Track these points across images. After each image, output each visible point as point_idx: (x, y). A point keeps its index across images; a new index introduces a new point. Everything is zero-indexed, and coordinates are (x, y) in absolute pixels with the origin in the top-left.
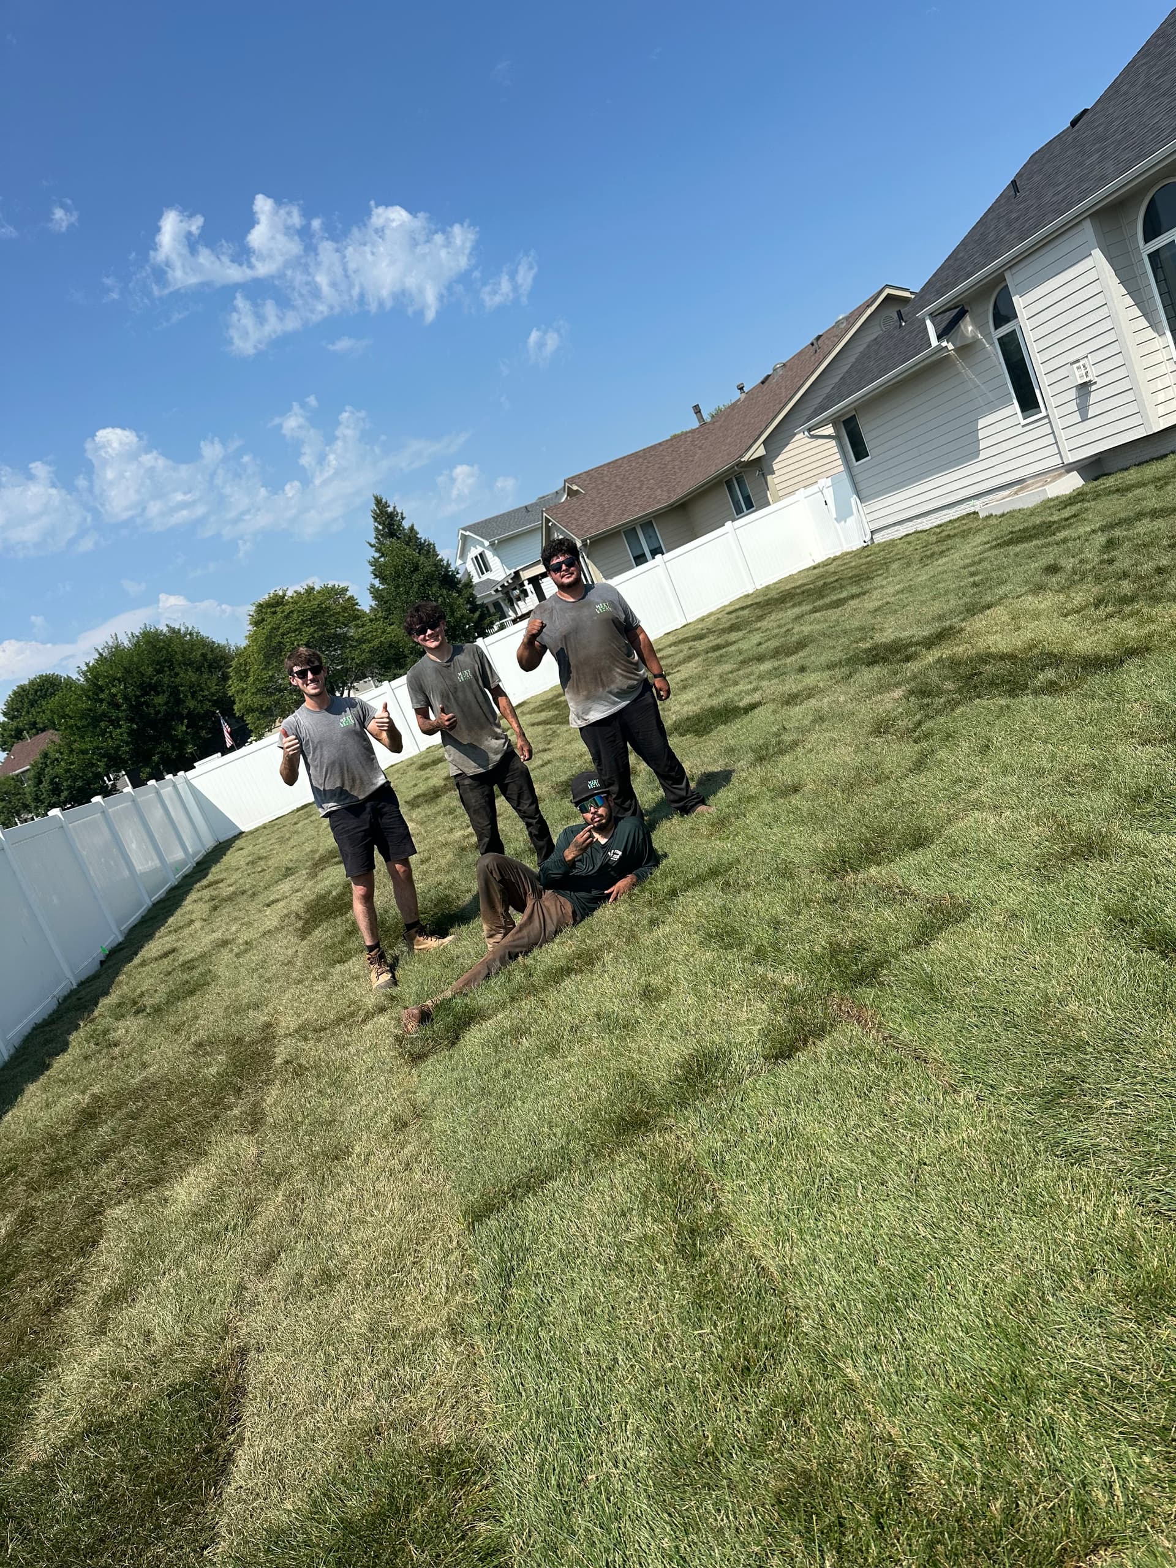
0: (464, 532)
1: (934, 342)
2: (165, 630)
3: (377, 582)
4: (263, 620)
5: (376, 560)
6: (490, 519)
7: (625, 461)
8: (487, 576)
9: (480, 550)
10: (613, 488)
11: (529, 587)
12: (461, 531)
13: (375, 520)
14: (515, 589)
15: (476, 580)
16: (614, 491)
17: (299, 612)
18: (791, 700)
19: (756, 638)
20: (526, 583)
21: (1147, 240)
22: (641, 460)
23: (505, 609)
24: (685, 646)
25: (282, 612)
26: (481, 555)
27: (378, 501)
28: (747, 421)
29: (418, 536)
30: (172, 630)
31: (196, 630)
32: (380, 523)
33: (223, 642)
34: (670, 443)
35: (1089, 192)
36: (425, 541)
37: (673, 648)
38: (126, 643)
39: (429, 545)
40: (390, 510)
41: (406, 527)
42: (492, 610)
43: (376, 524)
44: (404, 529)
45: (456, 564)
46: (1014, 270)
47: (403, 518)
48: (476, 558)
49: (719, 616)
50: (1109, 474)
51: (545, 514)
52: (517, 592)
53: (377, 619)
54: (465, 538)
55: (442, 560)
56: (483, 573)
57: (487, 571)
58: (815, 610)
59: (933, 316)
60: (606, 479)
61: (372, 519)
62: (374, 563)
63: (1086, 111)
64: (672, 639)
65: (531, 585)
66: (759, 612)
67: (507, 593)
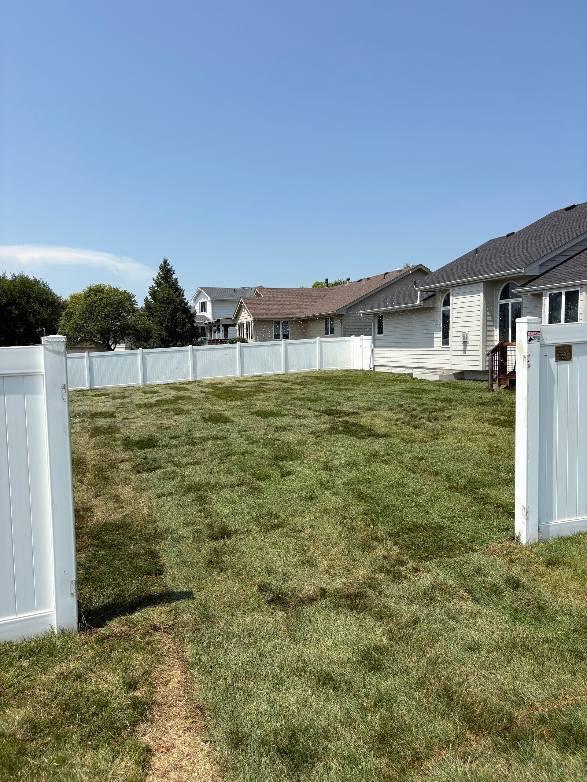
0: (200, 289)
1: (418, 302)
2: (32, 278)
3: (149, 298)
4: (89, 296)
5: (153, 287)
6: (215, 288)
7: (286, 290)
8: (203, 313)
9: (206, 300)
10: (277, 300)
11: (222, 328)
12: (199, 288)
13: (160, 269)
14: (215, 326)
15: (198, 314)
16: (276, 302)
17: (108, 299)
18: (298, 417)
19: (306, 391)
20: (221, 326)
21: (501, 299)
22: (293, 293)
23: (207, 332)
24: (278, 383)
25: (100, 296)
26: (204, 303)
27: (165, 261)
28: (344, 296)
29: (178, 284)
30: (35, 280)
31: (48, 284)
32: (162, 271)
33: (59, 295)
34: (309, 290)
35: (486, 273)
36: (180, 287)
37: (273, 382)
38: (9, 278)
39: (182, 290)
40: (169, 267)
41: (174, 278)
42: (200, 331)
43: (160, 271)
44: (172, 278)
45: (191, 303)
46: (454, 288)
47: (174, 273)
48: (202, 303)
49: (299, 376)
50: (464, 380)
51: (241, 299)
52: (215, 328)
53: (143, 316)
54: (200, 292)
55: (185, 299)
56: (202, 311)
57: (205, 311)
58: (332, 389)
59: (421, 291)
60: (275, 295)
61: (159, 268)
62: (152, 288)
63: (514, 233)
64: (276, 378)
65: (223, 328)
66: (314, 380)
67: (210, 327)
